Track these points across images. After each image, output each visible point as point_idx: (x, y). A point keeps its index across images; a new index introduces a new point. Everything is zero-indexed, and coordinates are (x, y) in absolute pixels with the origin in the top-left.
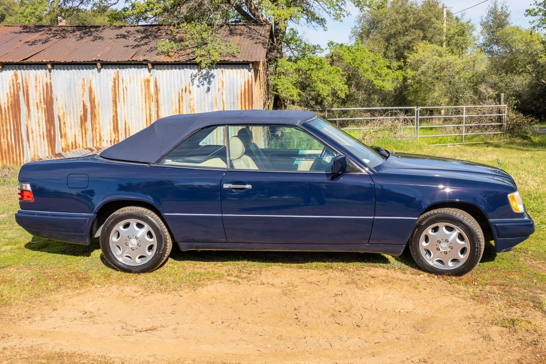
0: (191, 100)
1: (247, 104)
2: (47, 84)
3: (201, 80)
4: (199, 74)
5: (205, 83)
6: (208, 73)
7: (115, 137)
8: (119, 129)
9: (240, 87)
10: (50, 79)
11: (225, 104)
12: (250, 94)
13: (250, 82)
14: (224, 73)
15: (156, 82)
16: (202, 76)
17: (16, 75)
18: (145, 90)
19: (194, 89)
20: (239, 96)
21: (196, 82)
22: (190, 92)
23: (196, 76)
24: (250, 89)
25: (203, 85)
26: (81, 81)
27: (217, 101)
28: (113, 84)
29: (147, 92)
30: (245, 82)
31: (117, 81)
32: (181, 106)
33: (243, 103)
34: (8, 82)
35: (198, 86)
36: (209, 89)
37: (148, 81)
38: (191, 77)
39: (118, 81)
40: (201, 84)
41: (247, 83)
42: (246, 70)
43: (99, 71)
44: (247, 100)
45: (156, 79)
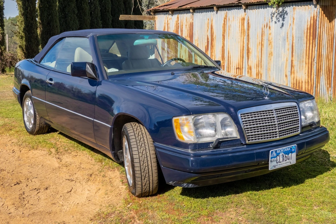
0: (270, 34)
1: (311, 38)
2: (191, 23)
3: (278, 17)
4: (276, 12)
5: (281, 19)
6: (283, 10)
7: (222, 63)
8: (225, 57)
9: (307, 22)
10: (193, 19)
11: (294, 38)
12: (314, 28)
13: (315, 17)
14: (295, 10)
15: (248, 20)
16: (278, 14)
17: (178, 18)
18: (241, 27)
19: (272, 25)
20: (306, 31)
21: (274, 19)
22: (270, 28)
23: (274, 14)
24: (315, 24)
25: (279, 21)
26: (207, 20)
27: (289, 36)
28: (223, 22)
29: (242, 28)
30: (311, 18)
31: (226, 20)
32: (263, 40)
33: (308, 37)
34: (174, 23)
35: (276, 22)
36: (283, 25)
37: (243, 19)
38: (271, 15)
39: (227, 20)
40: (277, 20)
41: (312, 18)
42: (313, 6)
43: (217, 13)
44: (312, 34)
45: (248, 17)
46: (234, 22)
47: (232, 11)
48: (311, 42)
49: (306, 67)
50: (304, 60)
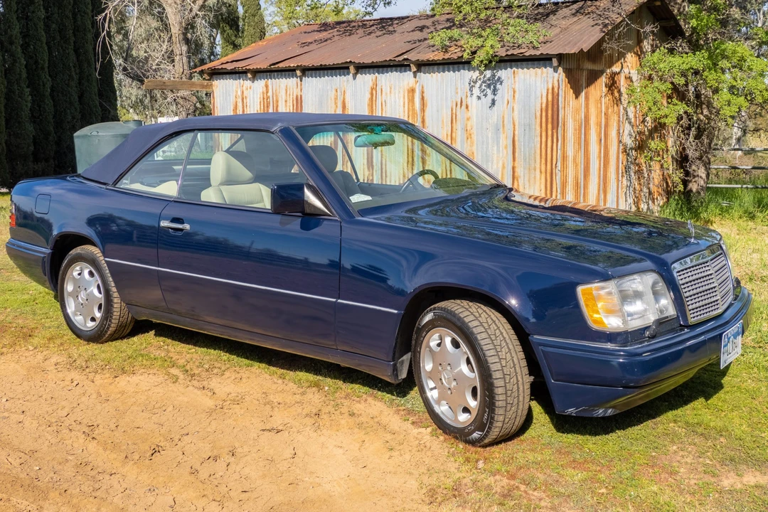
0: (468, 119)
1: (550, 126)
2: (297, 96)
3: (483, 87)
4: (480, 79)
5: (489, 92)
6: (494, 76)
7: (369, 175)
8: (374, 164)
9: (540, 98)
10: (301, 90)
11: (517, 127)
12: (555, 109)
13: (556, 90)
14: (516, 76)
15: (423, 92)
16: (484, 82)
17: (267, 86)
18: (409, 105)
19: (473, 102)
20: (538, 114)
21: (476, 91)
22: (467, 107)
23: (475, 82)
24: (555, 101)
25: (486, 95)
26: (334, 92)
27: (505, 122)
28: (370, 96)
29: (411, 108)
30: (548, 90)
31: (374, 92)
32: (454, 130)
33: (544, 125)
34: (259, 96)
35: (479, 98)
36: (493, 102)
37: (412, 91)
38: (470, 84)
39: (376, 92)
40: (482, 94)
41: (550, 91)
42: (550, 70)
43: (354, 78)
44: (550, 120)
45: (423, 87)
46: (392, 95)
47: (388, 74)
48: (550, 133)
49: (540, 179)
50: (538, 166)
